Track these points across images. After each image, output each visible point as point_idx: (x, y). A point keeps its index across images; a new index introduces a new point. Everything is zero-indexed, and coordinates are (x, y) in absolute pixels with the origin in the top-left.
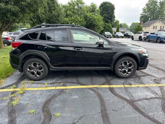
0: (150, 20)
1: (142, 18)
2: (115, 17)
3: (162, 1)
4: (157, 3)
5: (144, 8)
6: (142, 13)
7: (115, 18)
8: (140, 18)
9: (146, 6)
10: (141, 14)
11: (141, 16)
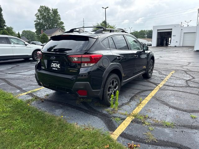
0: (47, 29)
1: (37, 25)
2: (4, 21)
3: (54, 9)
4: (50, 11)
5: (37, 14)
6: (37, 20)
7: (5, 23)
8: (35, 26)
9: (39, 13)
10: (35, 21)
11: (35, 22)
